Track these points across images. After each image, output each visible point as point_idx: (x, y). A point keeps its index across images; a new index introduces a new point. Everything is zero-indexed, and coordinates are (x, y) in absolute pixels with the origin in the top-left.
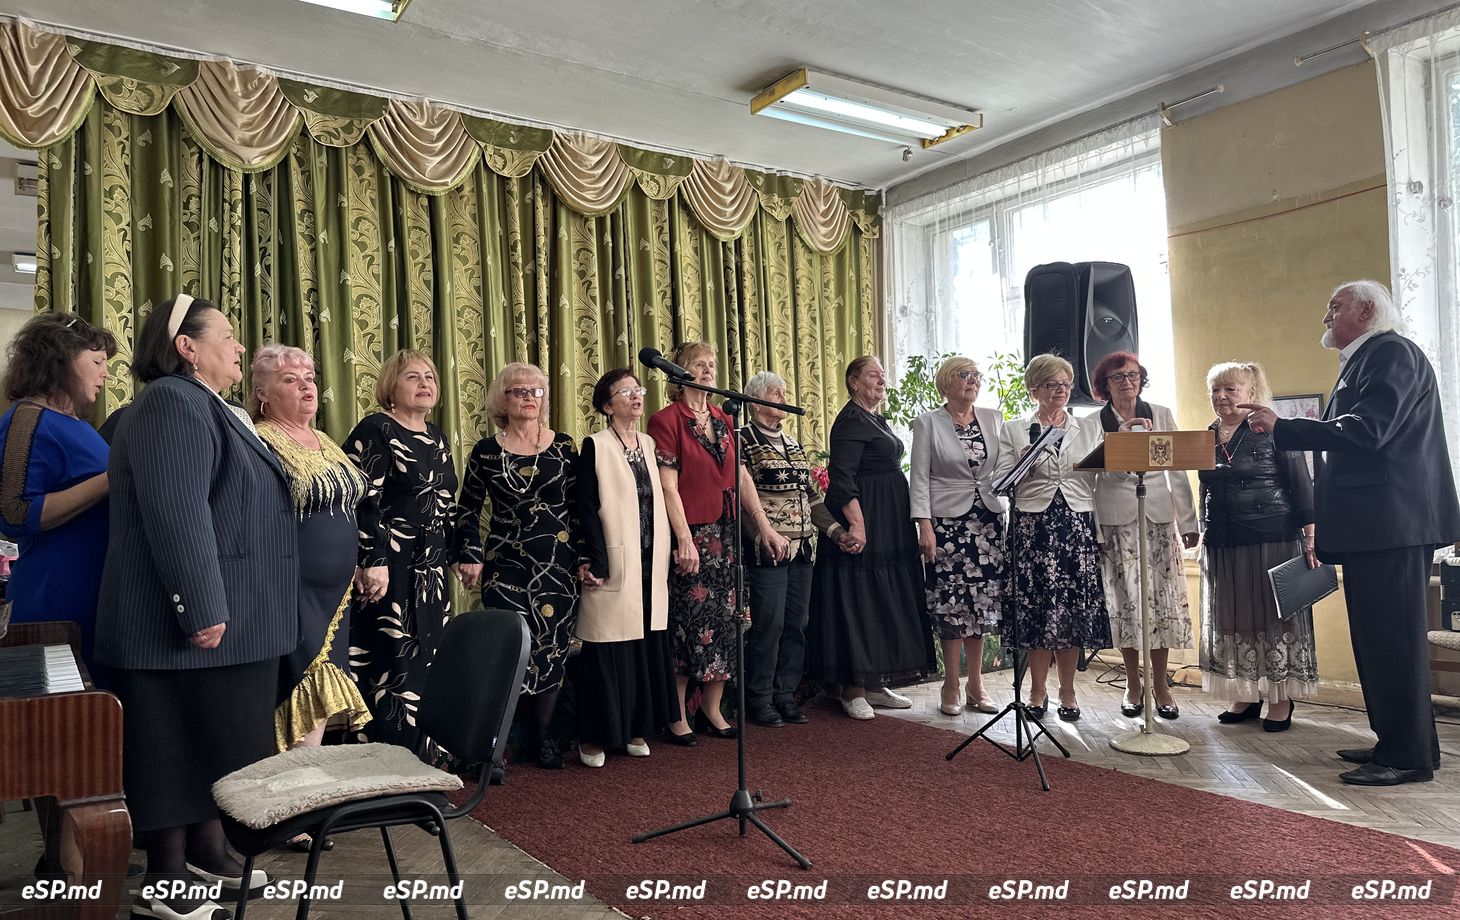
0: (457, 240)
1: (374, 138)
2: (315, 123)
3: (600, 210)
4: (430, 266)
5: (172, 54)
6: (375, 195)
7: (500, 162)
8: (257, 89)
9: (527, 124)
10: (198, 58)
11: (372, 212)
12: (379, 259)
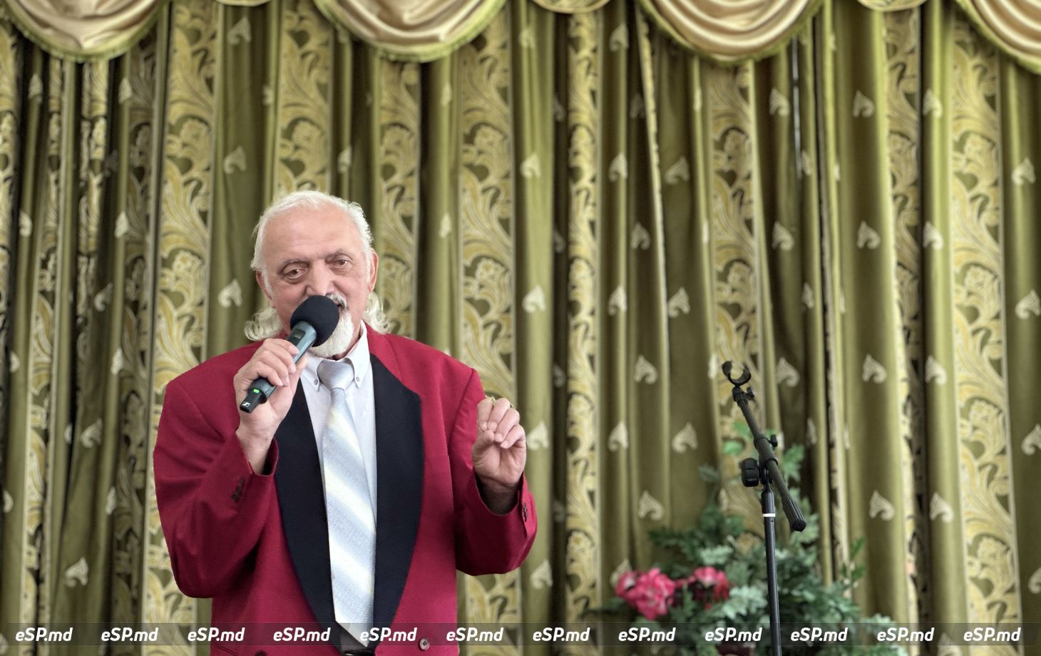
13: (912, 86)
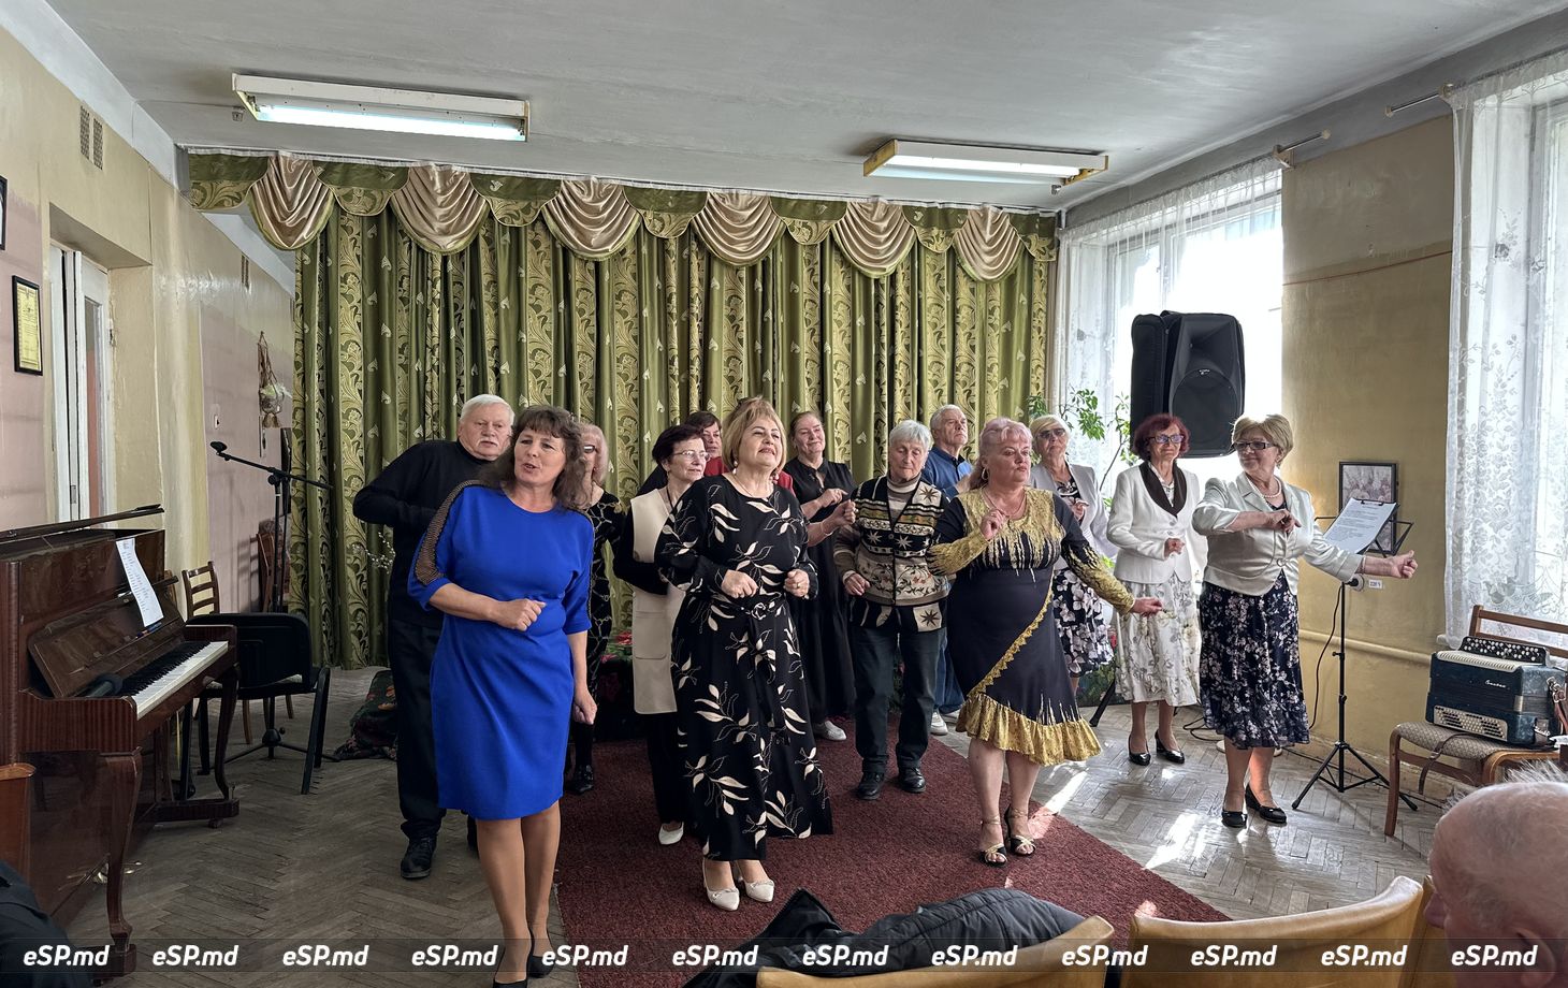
0: (619, 297)
1: (548, 217)
2: (499, 208)
3: (751, 260)
4: (593, 322)
5: (389, 164)
6: (550, 264)
7: (658, 225)
8: (453, 185)
9: (684, 189)
10: (408, 165)
11: (546, 279)
12: (551, 318)
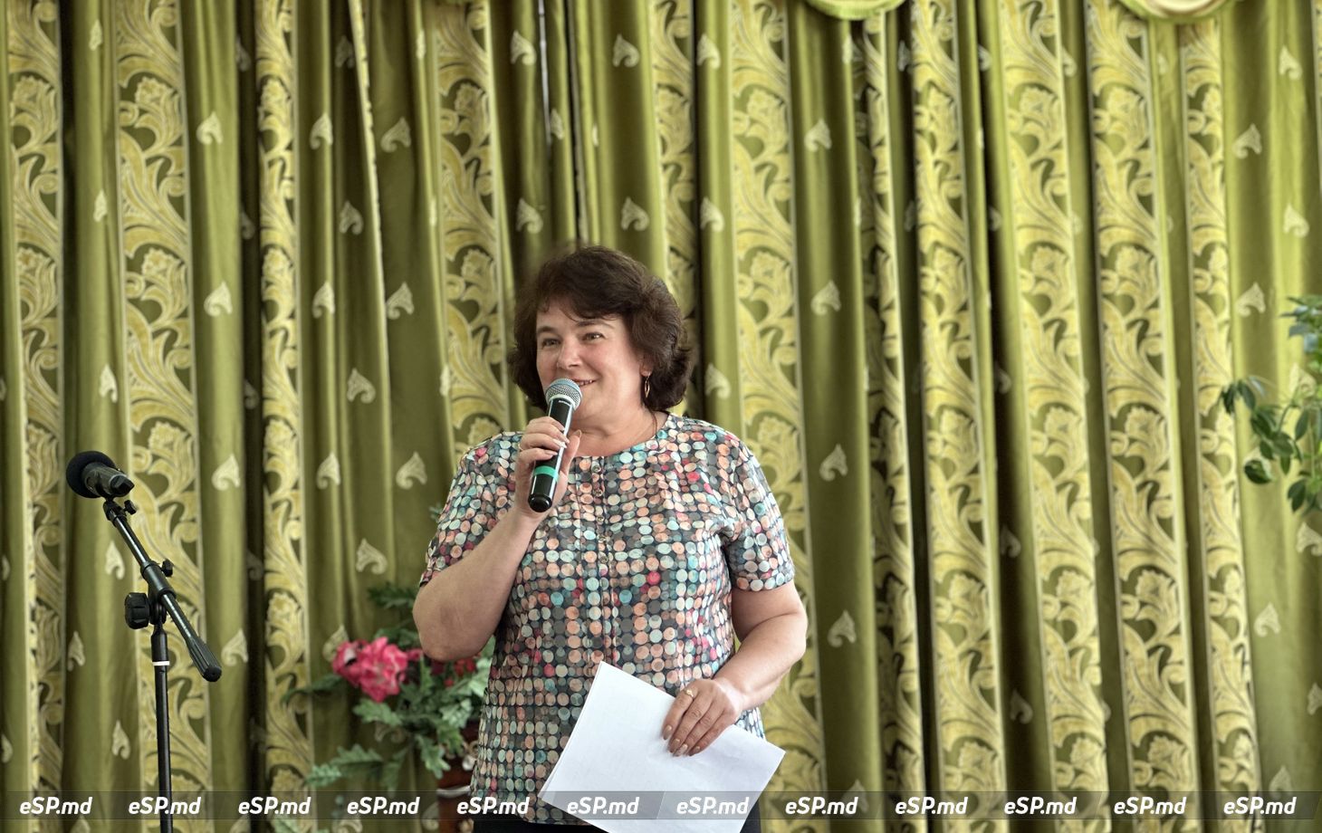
13: (685, 29)
